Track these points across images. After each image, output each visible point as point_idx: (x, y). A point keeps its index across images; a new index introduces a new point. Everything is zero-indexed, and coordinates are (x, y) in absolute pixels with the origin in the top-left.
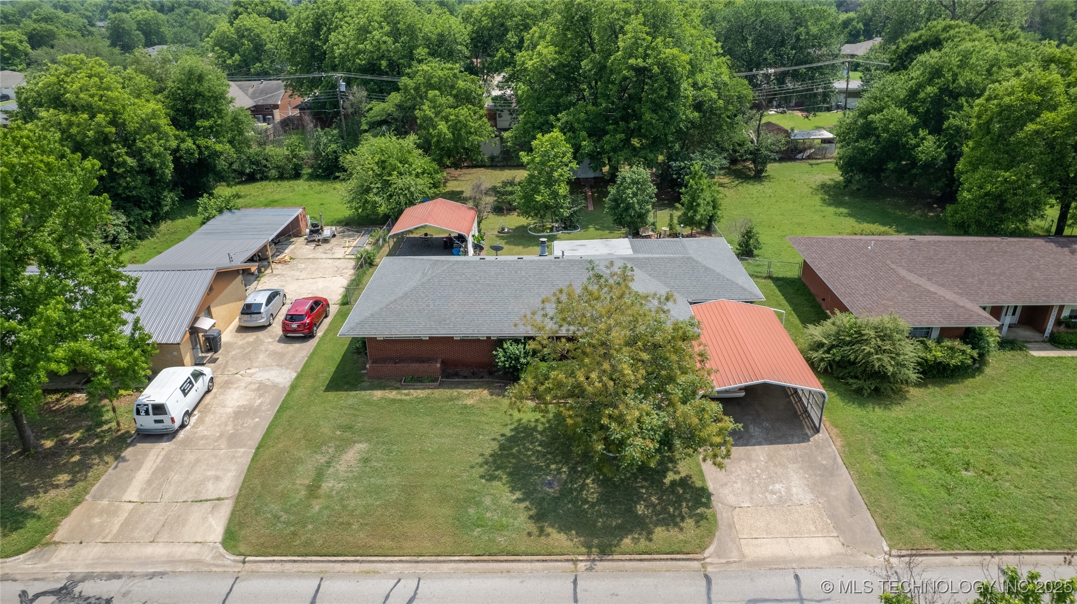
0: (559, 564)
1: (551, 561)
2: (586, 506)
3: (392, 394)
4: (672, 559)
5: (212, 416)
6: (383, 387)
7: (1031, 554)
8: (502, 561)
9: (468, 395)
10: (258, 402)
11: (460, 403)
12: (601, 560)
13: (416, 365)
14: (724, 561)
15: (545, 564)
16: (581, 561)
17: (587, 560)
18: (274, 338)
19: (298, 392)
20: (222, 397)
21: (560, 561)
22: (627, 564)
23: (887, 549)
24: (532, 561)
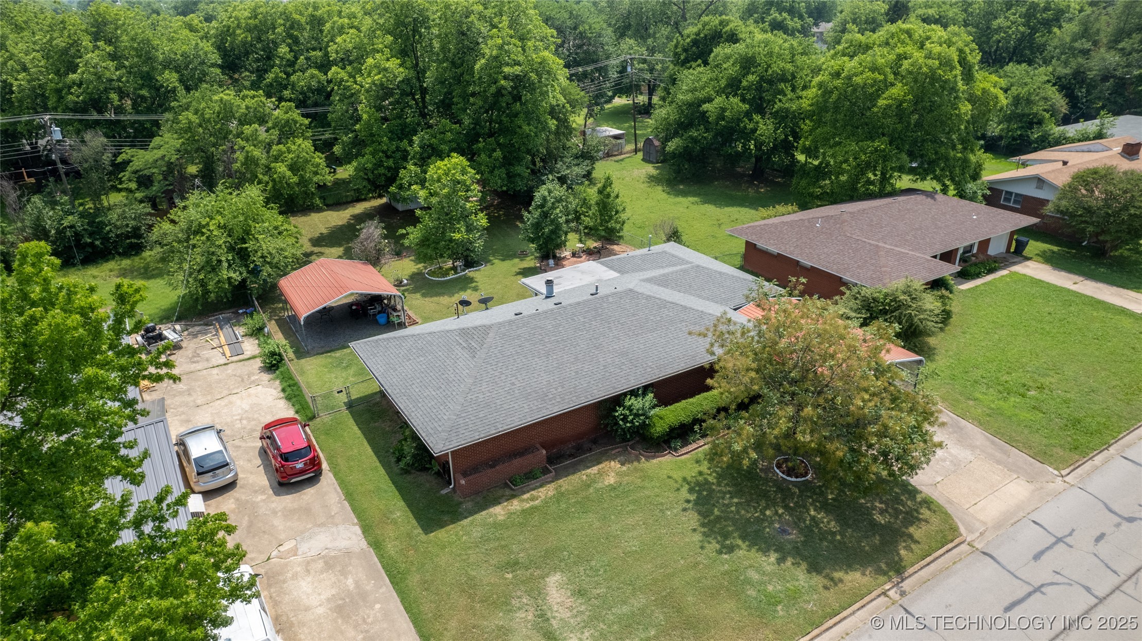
0: (874, 602)
1: (868, 603)
2: (838, 537)
3: (515, 505)
4: (947, 552)
5: (306, 630)
6: (496, 502)
7: (1122, 438)
8: (831, 627)
9: (599, 473)
10: (350, 582)
11: (600, 485)
12: (903, 581)
13: (517, 462)
14: (977, 534)
15: (865, 609)
16: (889, 590)
17: (893, 587)
18: (263, 493)
19: (391, 548)
20: (287, 599)
21: (874, 599)
22: (921, 573)
23: (1056, 472)
24: (854, 613)
